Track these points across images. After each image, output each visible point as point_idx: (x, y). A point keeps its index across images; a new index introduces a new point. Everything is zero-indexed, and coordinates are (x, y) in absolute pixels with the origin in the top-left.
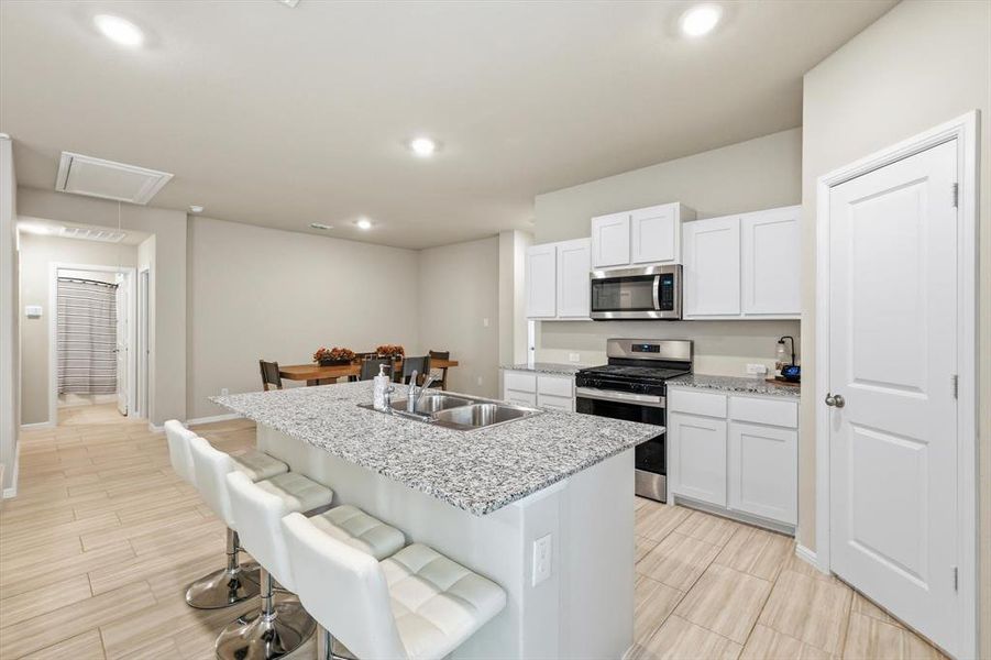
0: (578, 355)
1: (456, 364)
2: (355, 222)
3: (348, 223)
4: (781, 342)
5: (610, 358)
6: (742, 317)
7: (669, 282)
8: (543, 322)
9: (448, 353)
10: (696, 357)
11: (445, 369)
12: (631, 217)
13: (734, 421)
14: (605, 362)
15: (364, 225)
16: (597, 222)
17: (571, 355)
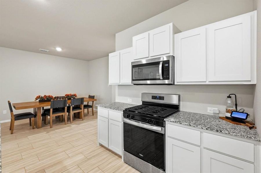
0: (131, 100)
1: (96, 100)
2: (55, 48)
3: (53, 49)
4: (229, 97)
5: (143, 102)
6: (207, 83)
7: (167, 65)
8: (119, 85)
9: (94, 96)
10: (181, 103)
11: (93, 102)
12: (149, 34)
13: (205, 148)
14: (141, 104)
15: (59, 49)
16: (135, 38)
17: (129, 99)
